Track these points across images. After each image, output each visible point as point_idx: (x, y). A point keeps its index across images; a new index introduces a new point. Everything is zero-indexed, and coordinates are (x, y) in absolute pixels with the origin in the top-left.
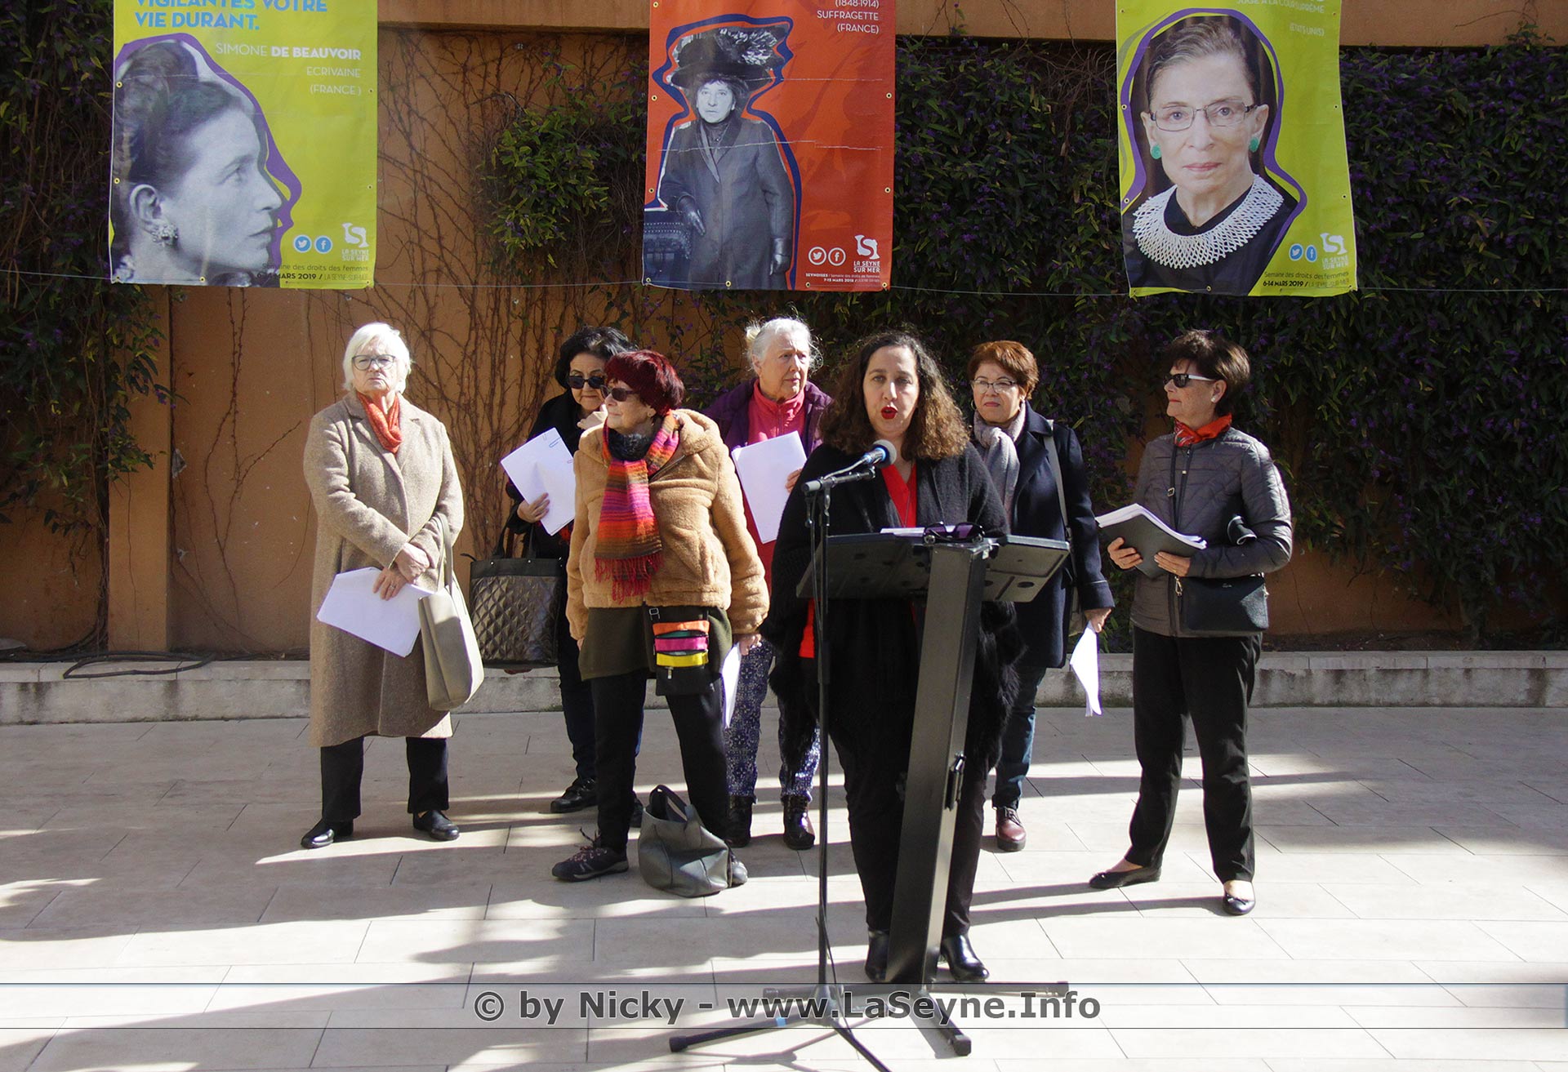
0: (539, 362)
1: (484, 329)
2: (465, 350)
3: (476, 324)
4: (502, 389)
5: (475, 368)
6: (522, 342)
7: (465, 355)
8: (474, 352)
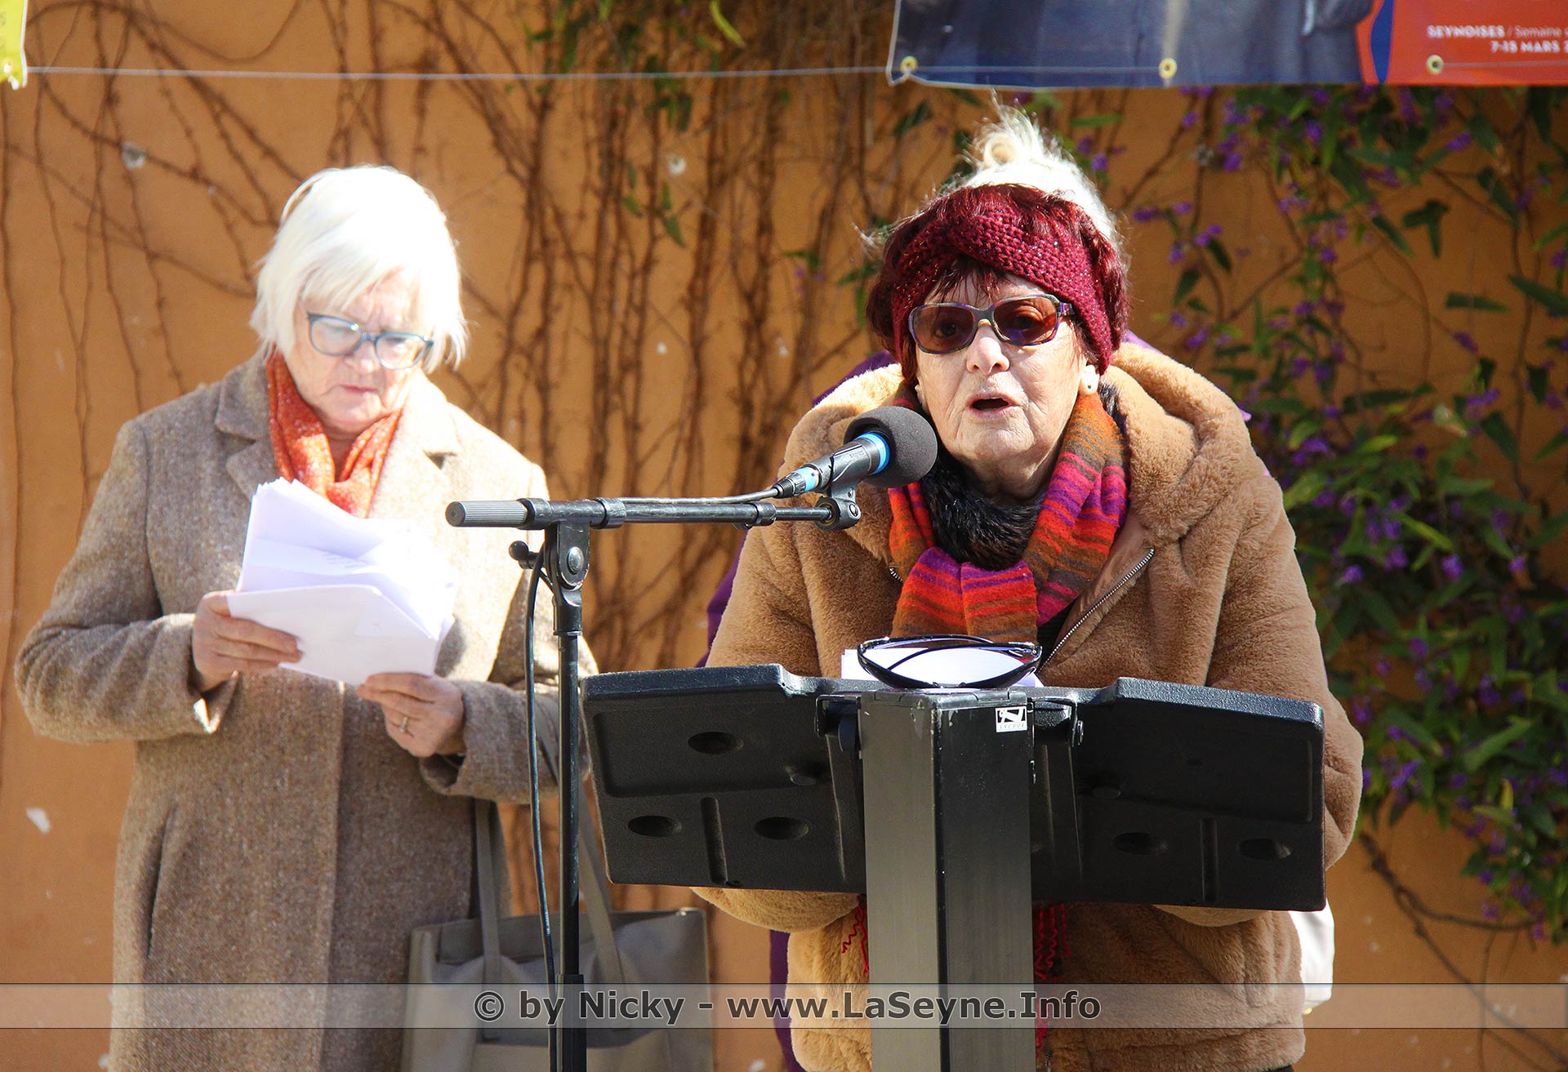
0: (751, 365)
1: (570, 256)
2: (511, 326)
3: (545, 242)
4: (631, 448)
5: (544, 388)
6: (696, 299)
7: (510, 345)
8: (542, 334)
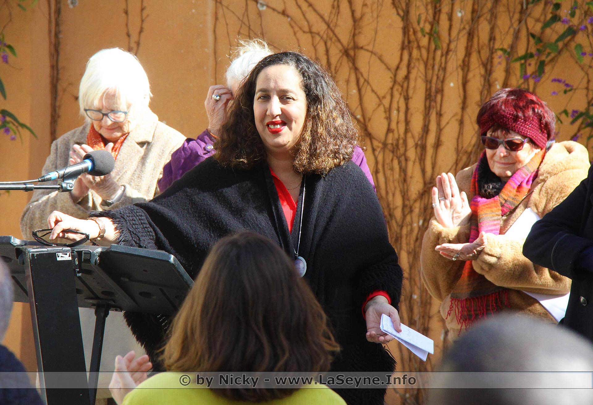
0: (486, 92)
1: (419, 47)
2: (395, 76)
3: (409, 42)
4: (439, 123)
5: (407, 99)
6: (465, 66)
7: (395, 82)
8: (407, 78)
